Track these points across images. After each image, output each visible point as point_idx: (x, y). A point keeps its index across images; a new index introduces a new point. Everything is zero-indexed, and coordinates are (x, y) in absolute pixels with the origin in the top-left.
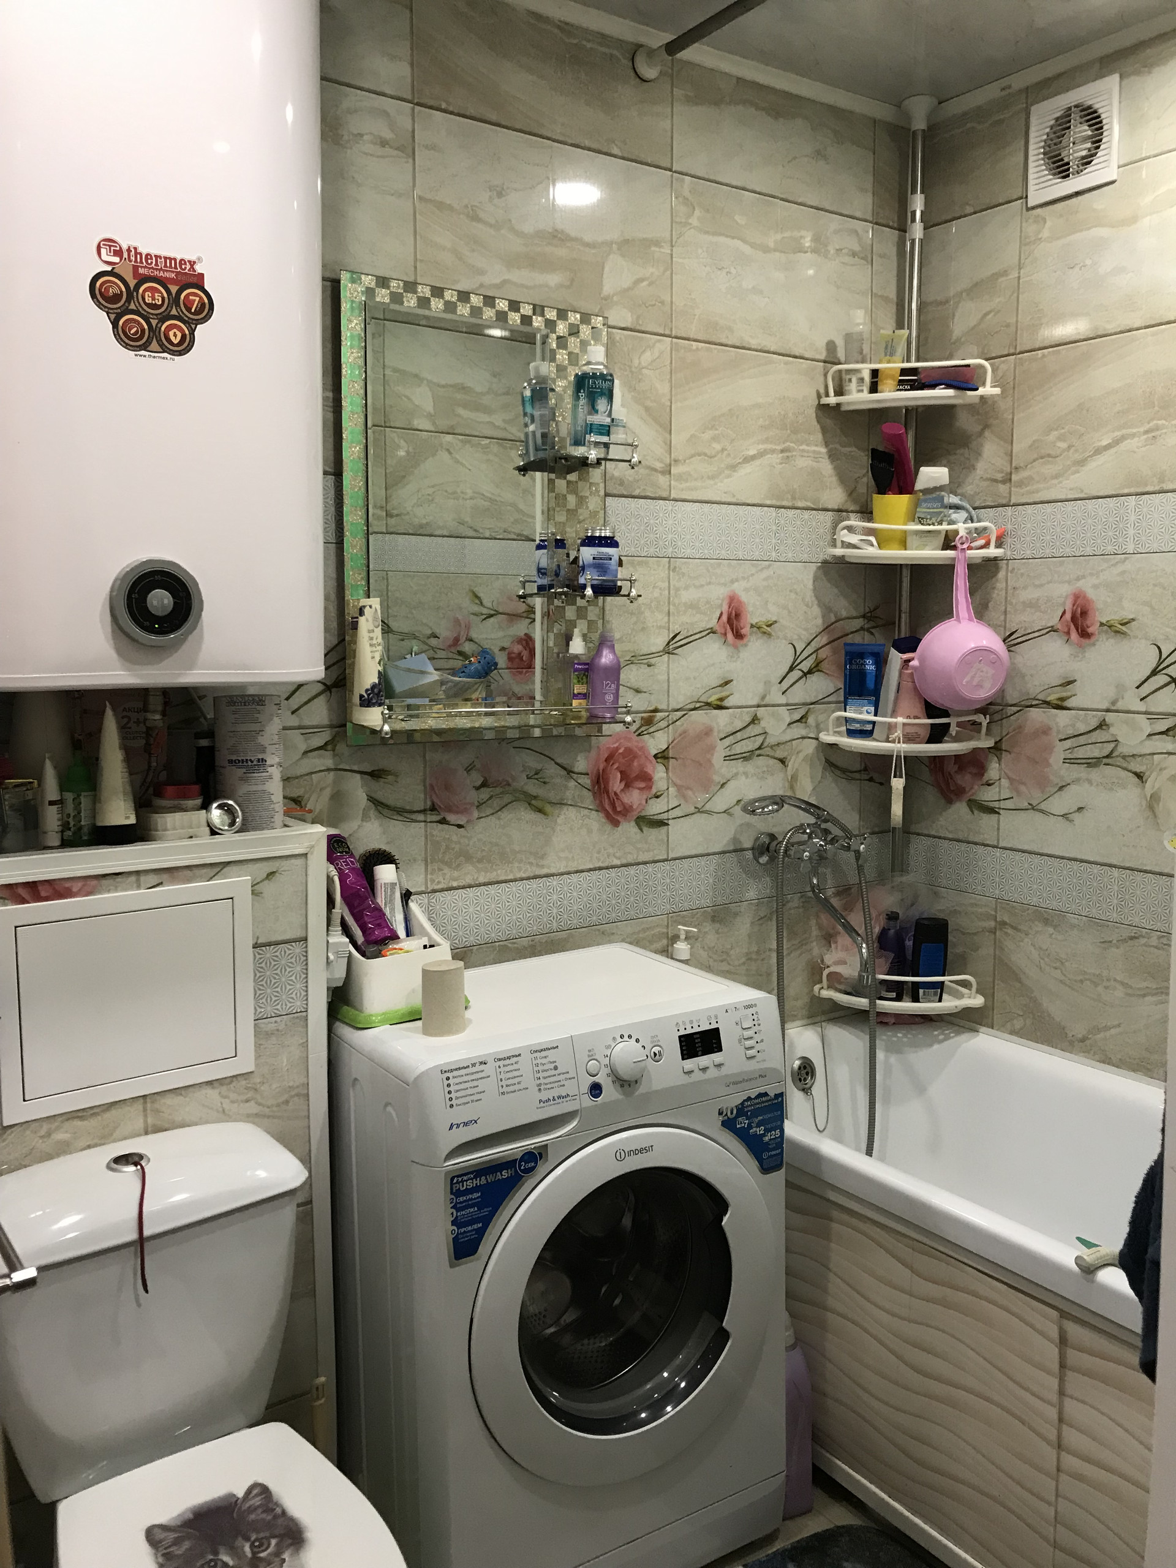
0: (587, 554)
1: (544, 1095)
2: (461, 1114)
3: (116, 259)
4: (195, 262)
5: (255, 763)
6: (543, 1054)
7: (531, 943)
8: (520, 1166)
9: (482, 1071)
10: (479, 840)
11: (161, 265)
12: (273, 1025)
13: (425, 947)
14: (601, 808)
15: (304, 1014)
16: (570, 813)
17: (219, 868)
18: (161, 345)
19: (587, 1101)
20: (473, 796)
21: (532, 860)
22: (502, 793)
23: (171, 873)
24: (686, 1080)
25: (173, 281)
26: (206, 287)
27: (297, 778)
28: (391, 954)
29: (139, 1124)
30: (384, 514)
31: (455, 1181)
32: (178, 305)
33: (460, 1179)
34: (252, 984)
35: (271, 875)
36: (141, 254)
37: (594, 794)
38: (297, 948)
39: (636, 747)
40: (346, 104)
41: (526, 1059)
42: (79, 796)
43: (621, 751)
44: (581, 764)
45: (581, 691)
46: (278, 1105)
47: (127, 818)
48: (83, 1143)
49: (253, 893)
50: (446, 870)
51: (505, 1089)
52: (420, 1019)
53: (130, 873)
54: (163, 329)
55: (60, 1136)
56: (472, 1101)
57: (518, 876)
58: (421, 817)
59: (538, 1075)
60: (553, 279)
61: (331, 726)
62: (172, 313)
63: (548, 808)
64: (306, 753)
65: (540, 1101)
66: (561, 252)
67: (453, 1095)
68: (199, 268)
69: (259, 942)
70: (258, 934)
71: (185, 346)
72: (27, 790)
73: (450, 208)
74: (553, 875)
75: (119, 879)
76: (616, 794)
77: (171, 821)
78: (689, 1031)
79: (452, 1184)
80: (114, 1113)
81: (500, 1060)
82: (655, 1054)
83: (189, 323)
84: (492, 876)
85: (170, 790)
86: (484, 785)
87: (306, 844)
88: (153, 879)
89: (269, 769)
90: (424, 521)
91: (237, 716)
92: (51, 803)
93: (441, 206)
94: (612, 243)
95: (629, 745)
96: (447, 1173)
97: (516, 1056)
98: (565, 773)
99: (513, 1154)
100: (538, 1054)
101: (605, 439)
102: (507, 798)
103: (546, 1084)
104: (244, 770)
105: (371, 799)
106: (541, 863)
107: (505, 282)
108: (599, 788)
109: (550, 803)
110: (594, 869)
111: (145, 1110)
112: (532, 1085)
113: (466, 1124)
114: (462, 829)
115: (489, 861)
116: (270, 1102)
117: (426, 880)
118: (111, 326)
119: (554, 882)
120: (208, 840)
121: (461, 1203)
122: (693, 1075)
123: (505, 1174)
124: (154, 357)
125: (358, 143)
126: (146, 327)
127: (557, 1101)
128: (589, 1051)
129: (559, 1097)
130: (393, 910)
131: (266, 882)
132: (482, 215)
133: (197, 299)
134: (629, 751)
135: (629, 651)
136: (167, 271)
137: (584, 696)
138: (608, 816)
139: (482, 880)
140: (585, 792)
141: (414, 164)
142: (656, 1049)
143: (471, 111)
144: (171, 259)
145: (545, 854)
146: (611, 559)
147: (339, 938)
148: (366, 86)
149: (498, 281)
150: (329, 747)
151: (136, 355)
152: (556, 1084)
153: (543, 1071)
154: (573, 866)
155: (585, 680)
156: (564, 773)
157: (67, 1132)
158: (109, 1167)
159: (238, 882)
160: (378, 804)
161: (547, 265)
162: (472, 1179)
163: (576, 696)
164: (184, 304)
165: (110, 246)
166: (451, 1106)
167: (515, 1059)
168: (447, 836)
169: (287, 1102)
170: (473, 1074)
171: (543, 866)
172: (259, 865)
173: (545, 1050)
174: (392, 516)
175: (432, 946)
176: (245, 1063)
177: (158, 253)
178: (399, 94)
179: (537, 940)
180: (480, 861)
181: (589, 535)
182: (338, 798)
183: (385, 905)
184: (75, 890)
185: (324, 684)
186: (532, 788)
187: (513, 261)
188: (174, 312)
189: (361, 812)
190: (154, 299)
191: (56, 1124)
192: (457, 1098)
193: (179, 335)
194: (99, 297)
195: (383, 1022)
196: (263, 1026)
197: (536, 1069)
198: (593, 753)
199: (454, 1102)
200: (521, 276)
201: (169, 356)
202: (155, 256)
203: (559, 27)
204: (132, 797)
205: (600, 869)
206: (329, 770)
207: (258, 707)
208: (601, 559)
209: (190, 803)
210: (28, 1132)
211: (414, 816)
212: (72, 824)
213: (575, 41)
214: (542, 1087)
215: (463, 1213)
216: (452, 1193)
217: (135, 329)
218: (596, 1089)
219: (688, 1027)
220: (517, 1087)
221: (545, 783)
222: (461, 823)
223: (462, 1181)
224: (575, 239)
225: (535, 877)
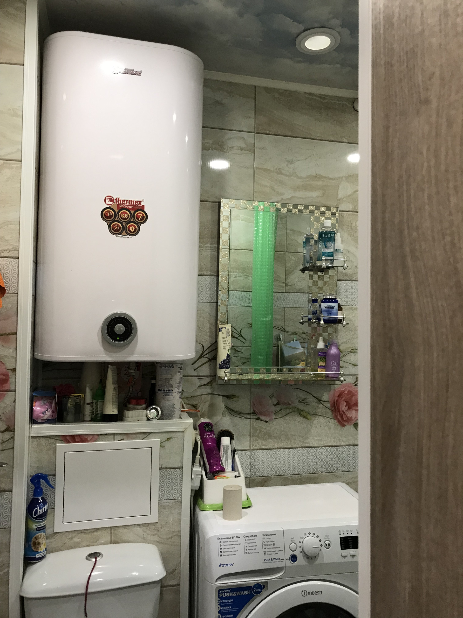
0: (323, 305)
1: (267, 557)
2: (225, 560)
3: (111, 203)
4: (141, 202)
5: (168, 391)
6: (268, 537)
7: (299, 477)
8: (253, 590)
9: (238, 541)
10: (275, 428)
11: (128, 203)
12: (167, 503)
13: (235, 477)
14: (335, 418)
15: (180, 500)
16: (321, 419)
17: (147, 435)
18: (127, 232)
19: (289, 563)
20: (273, 409)
21: (301, 439)
22: (287, 408)
23: (128, 435)
24: (343, 560)
25: (132, 209)
26: (145, 210)
27: (195, 397)
28: (219, 479)
29: (108, 539)
30: (284, 285)
31: (220, 592)
32: (134, 217)
33: (223, 591)
34: (158, 485)
35: (168, 439)
36: (121, 200)
37: (332, 411)
38: (179, 471)
39: (354, 390)
40: (227, 137)
41: (260, 537)
42: (98, 401)
43: (346, 392)
44: (325, 397)
45: (322, 365)
46: (168, 539)
47: (113, 412)
48: (84, 544)
49: (160, 446)
50: (259, 440)
51: (248, 551)
52: (222, 510)
53: (111, 434)
54: (128, 227)
55: (76, 540)
56: (231, 555)
57: (294, 446)
58: (248, 416)
59: (265, 547)
60: (315, 194)
61: (211, 376)
62: (131, 221)
63: (309, 416)
64: (199, 386)
65: (265, 560)
66: (320, 183)
67: (222, 550)
68: (142, 204)
69: (162, 467)
70: (162, 463)
71: (136, 232)
72: (77, 398)
73: (269, 170)
74: (311, 447)
75: (106, 436)
76: (343, 411)
77: (130, 414)
78: (346, 535)
79: (219, 593)
80: (98, 533)
81: (246, 537)
82: (326, 545)
83: (138, 224)
84: (281, 445)
85: (134, 401)
86: (278, 404)
87: (184, 427)
88: (120, 437)
89: (174, 394)
90: (301, 287)
91: (162, 372)
92: (88, 404)
93: (266, 170)
94: (343, 177)
95: (351, 390)
96: (217, 588)
97: (254, 536)
98: (318, 401)
99: (250, 583)
100: (265, 537)
101: (331, 258)
102: (288, 411)
103: (268, 552)
104: (164, 394)
105: (226, 407)
106: (307, 441)
107: (292, 197)
108: (335, 408)
109: (310, 414)
110: (332, 446)
111: (111, 533)
112: (262, 551)
113: (227, 565)
114: (267, 423)
115: (280, 438)
116: (165, 537)
117: (250, 445)
118: (108, 227)
119: (311, 450)
120: (145, 422)
121: (223, 603)
122: (346, 558)
123: (246, 593)
124: (124, 237)
125: (231, 150)
126: (121, 226)
127: (273, 561)
128: (292, 538)
129: (274, 559)
130: (227, 458)
131: (166, 442)
132: (283, 172)
133: (141, 215)
134: (350, 392)
135: (350, 347)
136: (130, 205)
137: (324, 367)
138: (339, 422)
139: (276, 446)
140: (328, 410)
141: (254, 156)
142: (327, 542)
143: (280, 133)
144: (132, 201)
145: (307, 437)
146: (333, 308)
147: (198, 469)
148: (234, 129)
149: (289, 197)
150: (209, 384)
151: (117, 237)
152: (273, 552)
153: (268, 545)
154: (321, 444)
155: (324, 360)
156: (316, 400)
157: (79, 538)
158: (87, 559)
159: (155, 441)
160: (230, 411)
161: (312, 188)
162: (229, 592)
163: (320, 367)
164: (136, 217)
165: (109, 198)
166: (221, 555)
167: (254, 538)
168: (260, 426)
169: (171, 538)
170: (232, 542)
171: (306, 443)
172: (164, 434)
173: (269, 535)
174: (287, 286)
175: (238, 477)
176: (154, 518)
177: (127, 199)
178: (249, 131)
179: (303, 477)
180: (275, 438)
181: (325, 298)
182: (212, 406)
183: (223, 455)
184: (89, 439)
185: (209, 359)
186: (301, 407)
187: (297, 188)
188: (132, 220)
189: (222, 412)
190: (124, 216)
191: (75, 534)
192: (224, 552)
193: (134, 229)
194: (104, 217)
195: (210, 509)
196: (163, 503)
197: (264, 543)
198: (332, 392)
199: (222, 554)
200: (299, 194)
201: (129, 236)
202: (126, 200)
203: (319, 97)
204: (117, 403)
205: (335, 446)
206: (209, 394)
207: (171, 369)
208: (329, 308)
209: (140, 407)
210: (64, 536)
211: (245, 416)
212: (94, 412)
213: (327, 101)
214: (266, 553)
215: (224, 608)
216: (219, 598)
217: (117, 227)
218: (294, 558)
219: (346, 533)
220: (254, 551)
221: (307, 405)
222: (267, 420)
223: (224, 593)
224: (325, 177)
225: (302, 447)
